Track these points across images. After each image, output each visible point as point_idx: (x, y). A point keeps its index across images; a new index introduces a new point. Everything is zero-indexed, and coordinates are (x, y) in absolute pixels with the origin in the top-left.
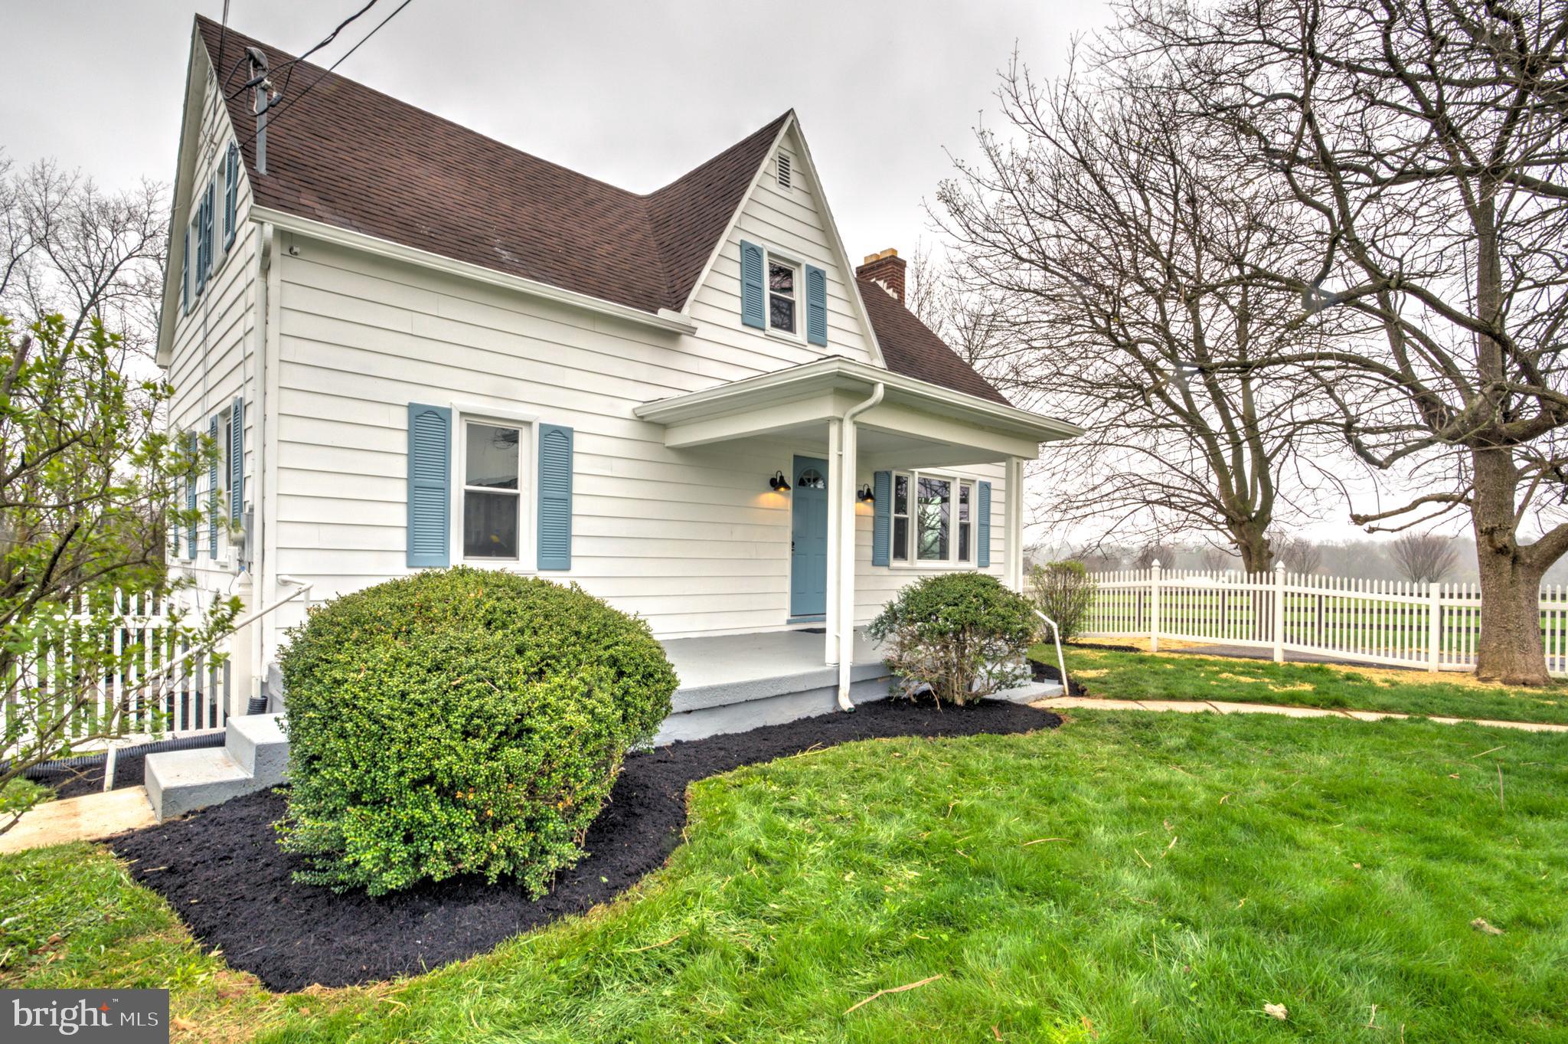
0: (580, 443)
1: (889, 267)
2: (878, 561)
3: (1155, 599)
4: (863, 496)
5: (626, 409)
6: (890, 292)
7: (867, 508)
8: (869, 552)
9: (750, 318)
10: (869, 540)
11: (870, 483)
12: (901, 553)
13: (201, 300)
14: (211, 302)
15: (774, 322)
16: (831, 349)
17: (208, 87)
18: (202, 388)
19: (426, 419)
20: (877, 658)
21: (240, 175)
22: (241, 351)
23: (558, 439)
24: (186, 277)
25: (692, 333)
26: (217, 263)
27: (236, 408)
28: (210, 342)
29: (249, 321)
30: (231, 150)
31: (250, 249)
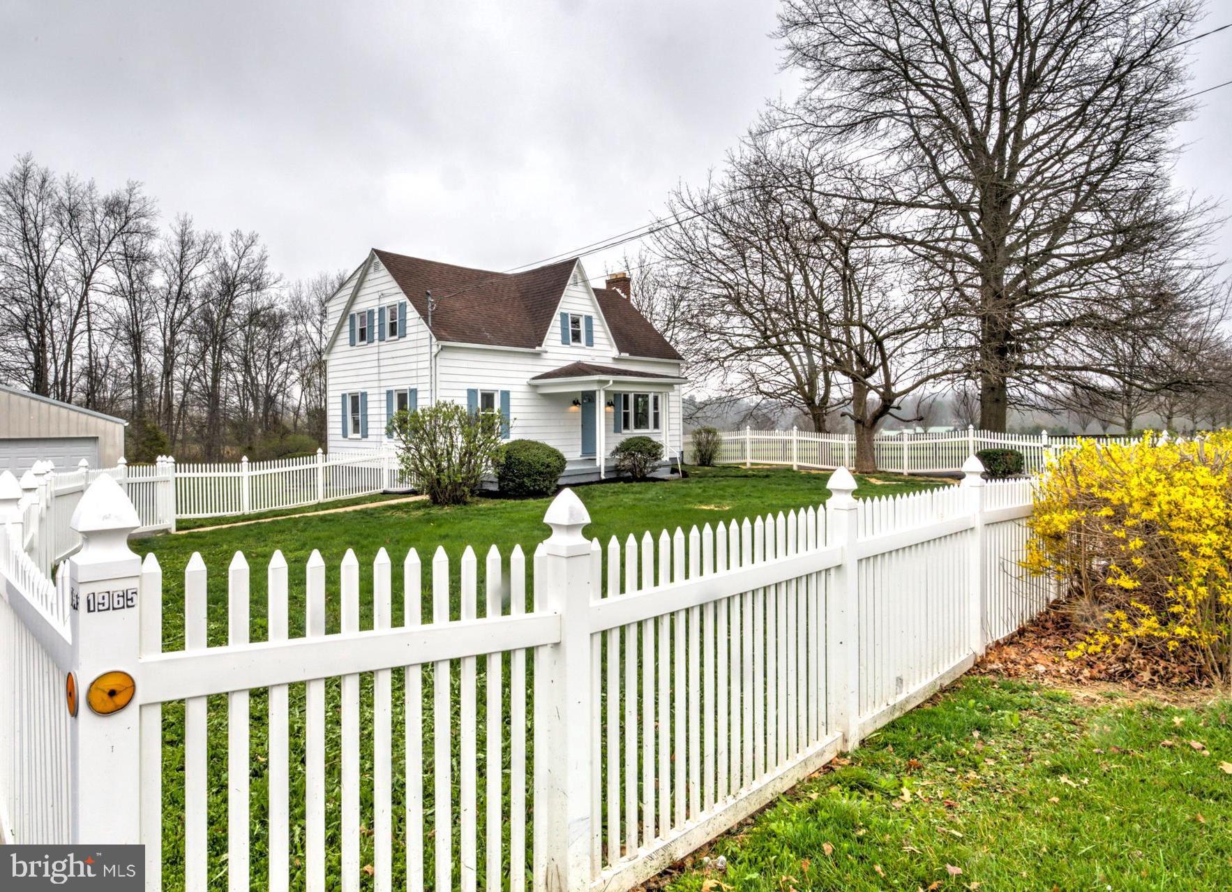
0: (512, 395)
1: (622, 282)
2: (617, 430)
3: (795, 446)
4: (609, 404)
5: (525, 382)
6: (623, 295)
7: (610, 409)
8: (612, 428)
9: (565, 341)
10: (612, 422)
11: (612, 398)
12: (626, 426)
13: (370, 345)
14: (382, 349)
15: (573, 340)
16: (595, 347)
17: (372, 270)
18: (376, 377)
19: (472, 393)
20: (613, 464)
21: (409, 316)
22: (414, 374)
23: (506, 395)
24: (352, 331)
25: (546, 352)
26: (388, 337)
27: (411, 391)
28: (382, 363)
29: (421, 365)
30: (401, 305)
31: (420, 343)
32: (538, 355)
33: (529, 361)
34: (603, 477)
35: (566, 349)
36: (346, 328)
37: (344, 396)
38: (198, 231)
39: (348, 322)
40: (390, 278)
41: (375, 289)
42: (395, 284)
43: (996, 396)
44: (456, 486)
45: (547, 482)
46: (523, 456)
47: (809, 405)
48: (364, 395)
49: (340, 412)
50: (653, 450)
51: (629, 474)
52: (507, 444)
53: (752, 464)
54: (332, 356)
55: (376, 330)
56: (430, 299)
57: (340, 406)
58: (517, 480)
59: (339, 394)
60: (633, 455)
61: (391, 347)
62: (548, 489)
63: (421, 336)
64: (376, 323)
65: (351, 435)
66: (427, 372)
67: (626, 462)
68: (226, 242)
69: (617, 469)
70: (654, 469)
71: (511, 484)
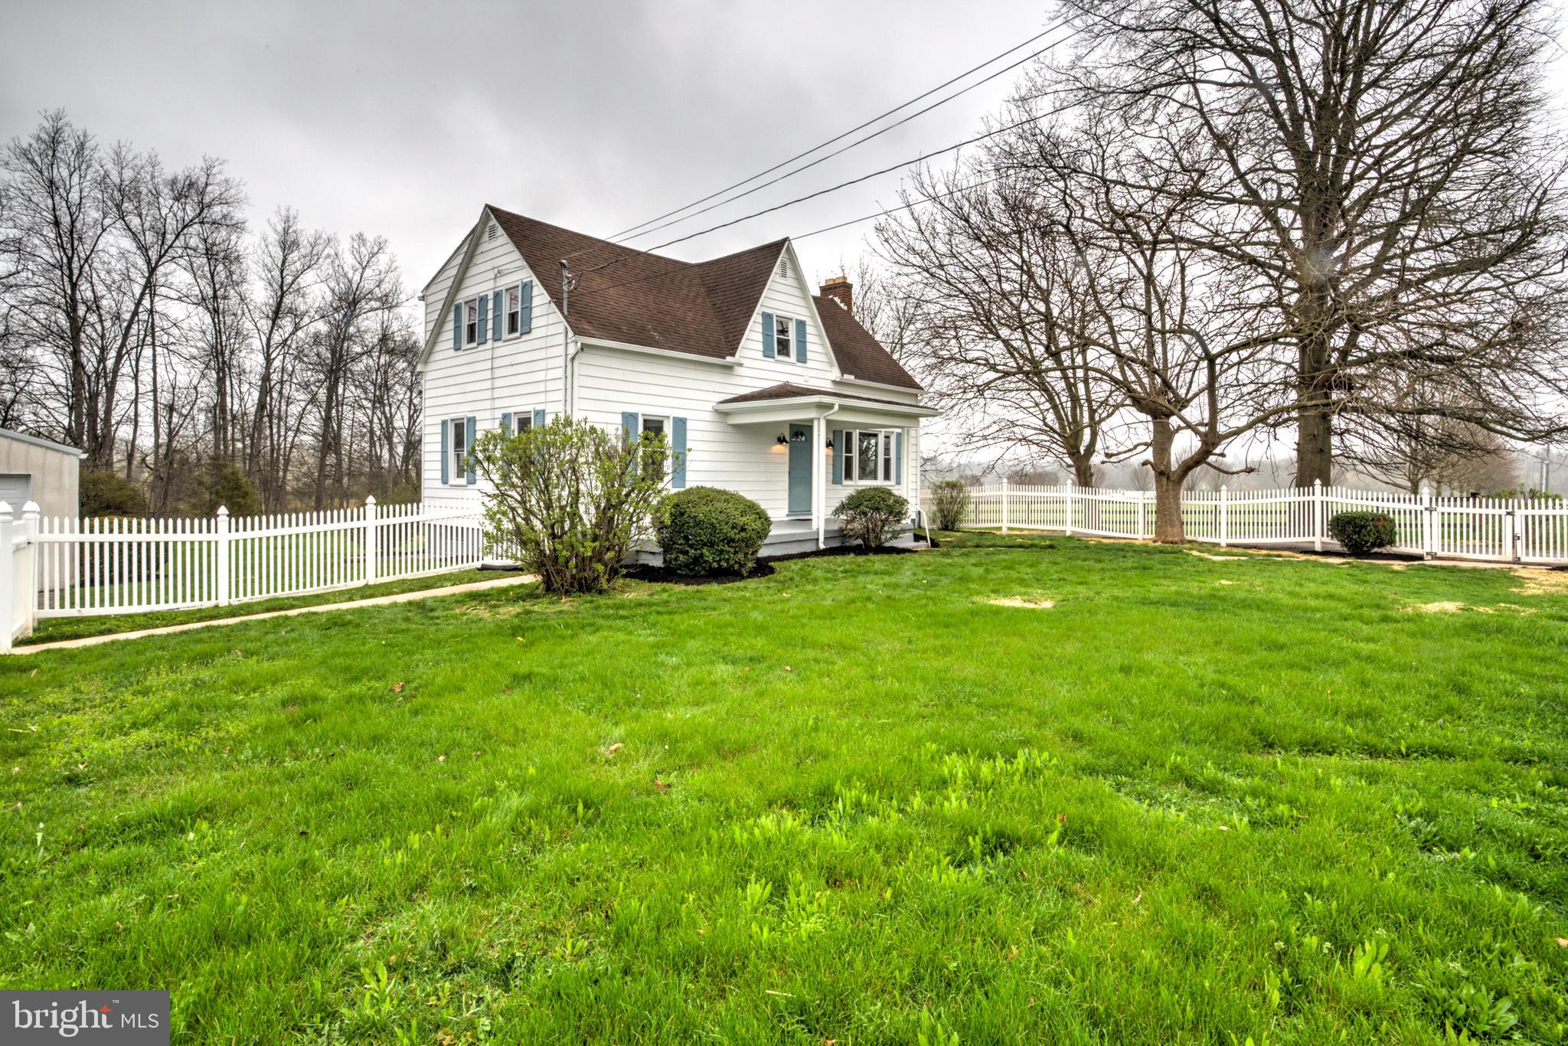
0: (689, 425)
1: (841, 288)
2: (836, 481)
4: (829, 444)
5: (709, 407)
6: (842, 305)
7: (831, 452)
8: (831, 477)
9: (767, 353)
10: (831, 470)
11: (831, 436)
12: (849, 475)
13: (481, 348)
14: (498, 353)
15: (779, 353)
16: (809, 364)
17: (486, 237)
18: (488, 394)
19: (629, 418)
20: (836, 527)
21: (536, 302)
22: (541, 387)
23: (680, 424)
24: (457, 329)
25: (741, 365)
26: (505, 335)
27: (537, 413)
28: (498, 373)
29: (551, 374)
30: (525, 285)
31: (551, 341)
32: (729, 368)
33: (717, 377)
34: (822, 546)
35: (769, 364)
36: (450, 325)
37: (444, 423)
38: (306, 229)
39: (452, 316)
40: (511, 247)
41: (489, 266)
42: (517, 255)
43: (1319, 445)
44: (583, 562)
45: (741, 556)
46: (701, 512)
47: (1071, 455)
48: (472, 421)
49: (439, 447)
50: (895, 508)
51: (860, 541)
52: (678, 494)
53: (1010, 529)
54: (431, 366)
55: (490, 325)
56: (566, 273)
57: (439, 438)
58: (692, 552)
59: (439, 420)
60: (865, 514)
61: (510, 350)
62: (741, 565)
63: (552, 330)
64: (490, 315)
65: (453, 479)
66: (560, 384)
67: (856, 525)
68: (345, 247)
69: (842, 534)
70: (895, 535)
71: (682, 557)
